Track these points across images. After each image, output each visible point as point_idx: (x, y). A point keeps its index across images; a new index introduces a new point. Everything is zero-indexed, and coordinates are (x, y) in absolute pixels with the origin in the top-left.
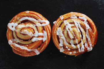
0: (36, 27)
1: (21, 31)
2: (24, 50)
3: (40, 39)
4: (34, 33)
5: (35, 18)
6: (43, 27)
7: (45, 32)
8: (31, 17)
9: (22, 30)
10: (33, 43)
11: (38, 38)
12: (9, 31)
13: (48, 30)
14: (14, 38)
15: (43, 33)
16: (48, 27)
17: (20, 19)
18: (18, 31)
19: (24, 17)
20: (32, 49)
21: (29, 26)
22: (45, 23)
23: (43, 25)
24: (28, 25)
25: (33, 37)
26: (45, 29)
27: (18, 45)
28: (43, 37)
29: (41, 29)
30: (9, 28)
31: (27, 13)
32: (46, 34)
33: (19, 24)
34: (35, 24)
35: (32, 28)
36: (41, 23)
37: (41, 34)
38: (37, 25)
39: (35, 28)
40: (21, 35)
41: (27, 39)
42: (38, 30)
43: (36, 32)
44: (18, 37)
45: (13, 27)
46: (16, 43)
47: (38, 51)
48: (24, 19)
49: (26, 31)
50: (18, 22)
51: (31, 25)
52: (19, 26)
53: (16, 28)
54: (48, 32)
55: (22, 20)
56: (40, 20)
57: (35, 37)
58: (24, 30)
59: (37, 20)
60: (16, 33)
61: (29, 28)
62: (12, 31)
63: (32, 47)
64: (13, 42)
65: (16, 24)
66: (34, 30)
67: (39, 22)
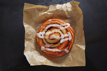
0: (61, 30)
1: (49, 37)
2: (56, 52)
3: (67, 39)
4: (60, 36)
5: (58, 24)
6: (66, 29)
7: (69, 33)
8: (54, 24)
9: (51, 36)
10: (61, 44)
11: (65, 39)
12: (39, 39)
13: (71, 31)
14: (45, 44)
15: (68, 34)
16: (70, 28)
17: (45, 27)
18: (47, 38)
19: (49, 25)
20: (62, 49)
21: (55, 31)
22: (67, 26)
23: (66, 27)
24: (53, 31)
25: (60, 39)
26: (68, 30)
27: (50, 49)
28: (68, 37)
29: (65, 31)
30: (39, 37)
31: (50, 22)
32: (70, 34)
33: (46, 32)
34: (59, 29)
35: (58, 33)
36: (64, 27)
37: (66, 35)
38: (61, 29)
39: (60, 32)
40: (51, 40)
41: (56, 42)
42: (63, 33)
43: (62, 34)
44: (48, 43)
45: (41, 35)
46: (48, 48)
47: (67, 50)
48: (49, 27)
49: (54, 36)
50: (45, 31)
51: (56, 30)
52: (47, 33)
53: (44, 35)
54: (71, 32)
55: (47, 28)
56: (62, 24)
57: (62, 39)
58: (52, 36)
59: (60, 25)
60: (45, 39)
61: (55, 33)
62: (42, 39)
63: (62, 47)
64: (45, 48)
65: (44, 32)
66: (60, 34)
67: (62, 26)
